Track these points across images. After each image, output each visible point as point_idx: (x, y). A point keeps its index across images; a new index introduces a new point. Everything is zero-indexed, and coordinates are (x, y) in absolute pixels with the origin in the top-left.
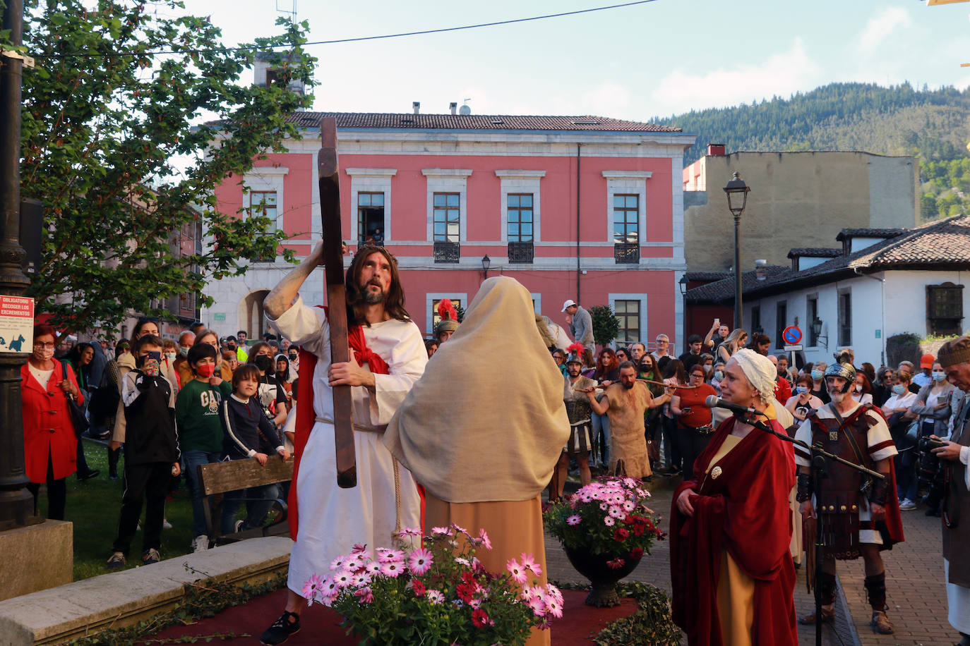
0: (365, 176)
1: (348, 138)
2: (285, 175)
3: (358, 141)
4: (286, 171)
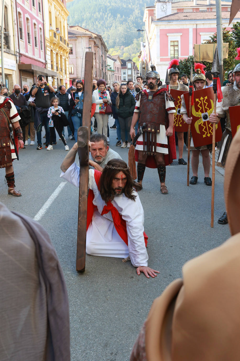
0: (205, 35)
1: (201, 23)
2: (181, 35)
3: (203, 24)
4: (181, 34)
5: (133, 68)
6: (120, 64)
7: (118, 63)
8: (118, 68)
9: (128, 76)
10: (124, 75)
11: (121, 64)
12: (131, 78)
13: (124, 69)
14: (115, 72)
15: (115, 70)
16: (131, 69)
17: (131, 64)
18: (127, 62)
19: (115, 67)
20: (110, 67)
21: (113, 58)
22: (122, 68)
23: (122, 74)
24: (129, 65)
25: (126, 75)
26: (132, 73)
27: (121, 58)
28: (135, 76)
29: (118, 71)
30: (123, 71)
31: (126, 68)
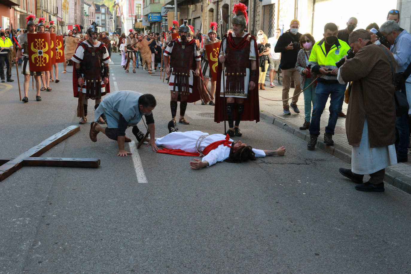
5: (106, 13)
6: (94, 9)
7: (93, 8)
8: (92, 13)
9: (102, 20)
10: (98, 20)
11: (96, 9)
12: (105, 23)
13: (98, 14)
14: (89, 17)
15: (89, 15)
16: (105, 14)
17: (105, 9)
18: (101, 7)
19: (89, 12)
20: (85, 12)
21: (87, 4)
22: (96, 13)
23: (96, 18)
24: (103, 10)
25: (100, 20)
26: (105, 18)
27: (95, 3)
28: (108, 21)
29: (92, 15)
30: (97, 15)
31: (100, 13)
